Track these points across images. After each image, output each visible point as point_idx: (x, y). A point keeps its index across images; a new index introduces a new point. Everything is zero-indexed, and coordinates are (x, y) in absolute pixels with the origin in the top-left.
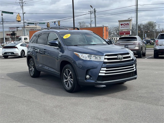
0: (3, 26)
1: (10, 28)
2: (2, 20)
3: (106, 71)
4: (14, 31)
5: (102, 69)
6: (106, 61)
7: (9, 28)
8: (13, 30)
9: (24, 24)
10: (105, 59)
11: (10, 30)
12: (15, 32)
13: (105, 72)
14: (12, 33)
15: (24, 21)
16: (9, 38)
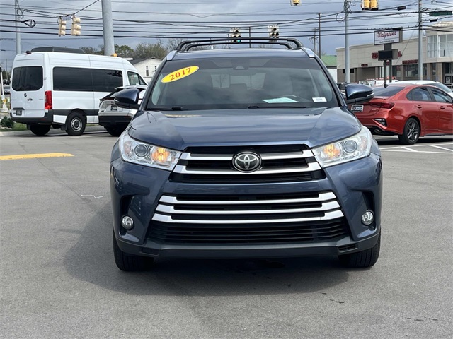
0: (346, 26)
1: (378, 32)
2: (345, 6)
3: (177, 207)
4: (391, 44)
5: (164, 199)
6: (183, 170)
7: (375, 32)
8: (388, 39)
9: (420, 16)
10: (181, 162)
11: (377, 38)
12: (393, 47)
13: (172, 210)
14: (382, 48)
15: (420, 4)
16: (379, 67)
